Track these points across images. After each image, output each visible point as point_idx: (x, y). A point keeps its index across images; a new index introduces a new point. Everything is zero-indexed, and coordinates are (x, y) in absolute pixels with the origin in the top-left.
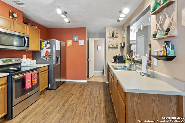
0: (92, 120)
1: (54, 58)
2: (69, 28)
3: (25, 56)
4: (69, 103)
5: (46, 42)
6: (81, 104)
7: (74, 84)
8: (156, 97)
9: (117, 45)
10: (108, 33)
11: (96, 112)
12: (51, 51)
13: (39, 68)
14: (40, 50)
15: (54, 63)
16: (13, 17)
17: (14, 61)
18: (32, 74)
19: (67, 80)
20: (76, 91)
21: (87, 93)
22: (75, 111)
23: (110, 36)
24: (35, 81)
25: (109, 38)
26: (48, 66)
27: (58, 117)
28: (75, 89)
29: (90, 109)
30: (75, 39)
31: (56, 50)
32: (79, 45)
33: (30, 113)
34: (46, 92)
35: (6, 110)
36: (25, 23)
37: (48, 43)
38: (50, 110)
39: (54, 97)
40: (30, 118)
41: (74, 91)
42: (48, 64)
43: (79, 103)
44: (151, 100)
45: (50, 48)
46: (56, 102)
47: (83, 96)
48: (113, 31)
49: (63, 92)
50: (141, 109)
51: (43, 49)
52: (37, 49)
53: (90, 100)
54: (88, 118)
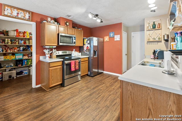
0: (110, 105)
1: (92, 52)
2: (106, 26)
3: (74, 50)
4: (98, 88)
5: (87, 39)
6: (107, 92)
7: (110, 76)
8: (150, 91)
9: (159, 38)
10: (148, 25)
11: (116, 101)
12: (90, 46)
13: (81, 58)
14: (83, 45)
15: (92, 56)
16: (67, 25)
17: (68, 52)
18: (75, 62)
19: (105, 72)
20: (108, 82)
21: (117, 85)
22: (100, 95)
23: (149, 28)
24: (77, 67)
25: (149, 31)
26: (88, 57)
27: (87, 94)
28: (108, 80)
29: (113, 97)
30: (112, 35)
31: (93, 45)
32: (115, 40)
33: (73, 87)
34: (86, 77)
35: (62, 81)
36: (74, 28)
37: (88, 40)
38: (84, 88)
39: (90, 82)
40: (72, 90)
41: (106, 81)
42: (88, 56)
43: (106, 90)
44: (145, 92)
45: (90, 44)
46: (90, 85)
47: (113, 86)
48: (154, 22)
49: (97, 80)
50: (134, 98)
51: (85, 44)
52: (82, 45)
53: (117, 91)
54: (108, 102)
